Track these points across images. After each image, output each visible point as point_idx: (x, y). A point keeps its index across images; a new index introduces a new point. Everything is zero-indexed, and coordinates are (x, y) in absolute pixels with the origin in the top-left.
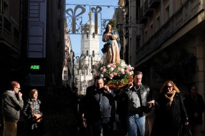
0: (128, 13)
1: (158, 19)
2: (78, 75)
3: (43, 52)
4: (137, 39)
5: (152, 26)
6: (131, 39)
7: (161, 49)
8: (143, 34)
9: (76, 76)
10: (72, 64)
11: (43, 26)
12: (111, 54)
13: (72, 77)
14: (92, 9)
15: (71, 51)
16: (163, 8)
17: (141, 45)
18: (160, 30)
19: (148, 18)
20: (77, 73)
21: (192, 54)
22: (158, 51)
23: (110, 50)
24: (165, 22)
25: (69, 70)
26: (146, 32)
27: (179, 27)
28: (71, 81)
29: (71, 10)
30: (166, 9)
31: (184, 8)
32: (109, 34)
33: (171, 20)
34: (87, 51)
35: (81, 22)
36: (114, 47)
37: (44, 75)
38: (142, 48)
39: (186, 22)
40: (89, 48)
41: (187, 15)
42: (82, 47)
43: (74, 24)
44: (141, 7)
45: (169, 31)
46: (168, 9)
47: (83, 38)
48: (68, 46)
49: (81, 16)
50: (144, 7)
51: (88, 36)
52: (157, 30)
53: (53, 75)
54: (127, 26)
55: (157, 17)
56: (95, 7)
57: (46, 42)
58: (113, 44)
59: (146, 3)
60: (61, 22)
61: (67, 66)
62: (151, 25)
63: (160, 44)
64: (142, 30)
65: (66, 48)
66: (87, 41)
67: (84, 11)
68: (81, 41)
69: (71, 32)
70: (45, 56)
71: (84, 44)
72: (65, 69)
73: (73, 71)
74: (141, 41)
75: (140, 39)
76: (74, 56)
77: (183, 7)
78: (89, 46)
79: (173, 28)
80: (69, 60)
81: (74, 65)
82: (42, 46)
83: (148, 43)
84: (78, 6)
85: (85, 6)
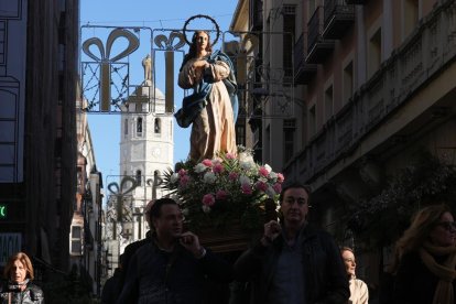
0: (260, 55)
1: (349, 69)
2: (114, 238)
3: (14, 165)
4: (285, 130)
5: (329, 92)
6: (268, 129)
7: (357, 155)
8: (304, 115)
9: (106, 244)
10: (96, 209)
11: (16, 91)
12: (207, 130)
13: (96, 247)
14: (159, 39)
15: (94, 170)
16: (362, 35)
17: (298, 147)
18: (355, 101)
19: (320, 66)
20: (110, 234)
21: (450, 167)
22: (349, 161)
23: (205, 114)
24: (370, 76)
25: (87, 225)
26: (313, 110)
27: (413, 89)
28: (93, 259)
29: (97, 41)
30: (372, 40)
31: (427, 32)
32: (200, 63)
33: (387, 69)
34: (139, 172)
35: (128, 76)
36: (216, 107)
37: (20, 235)
38: (302, 156)
39: (430, 74)
40: (144, 164)
41: (435, 52)
42: (125, 160)
43: (105, 84)
44: (298, 37)
45: (382, 101)
46: (377, 39)
47: (126, 132)
48: (85, 153)
49: (125, 60)
50: (306, 36)
51: (140, 129)
52: (344, 102)
53: (43, 234)
54: (258, 90)
55: (345, 64)
56: (167, 34)
57: (25, 137)
58: (214, 96)
59: (313, 23)
60: (67, 82)
61: (83, 214)
62: (326, 87)
63: (354, 141)
64: (302, 103)
65: (80, 161)
66: (136, 143)
67: (134, 45)
68: (121, 144)
69: (97, 108)
70: (21, 179)
71: (129, 152)
72: (76, 221)
73: (99, 229)
74: (298, 136)
75: (294, 130)
76: (100, 185)
77: (422, 29)
78: (145, 156)
79: (392, 92)
80: (87, 197)
81: (101, 211)
82: (12, 147)
83: (319, 140)
84: (118, 32)
85: (137, 30)
